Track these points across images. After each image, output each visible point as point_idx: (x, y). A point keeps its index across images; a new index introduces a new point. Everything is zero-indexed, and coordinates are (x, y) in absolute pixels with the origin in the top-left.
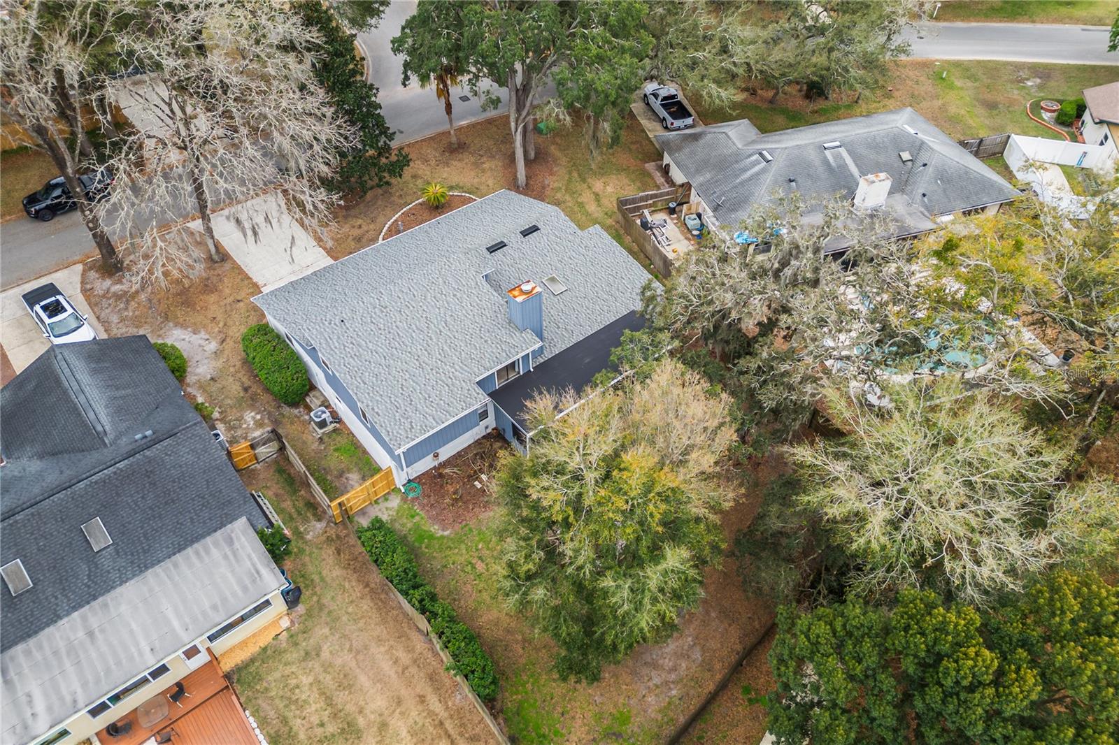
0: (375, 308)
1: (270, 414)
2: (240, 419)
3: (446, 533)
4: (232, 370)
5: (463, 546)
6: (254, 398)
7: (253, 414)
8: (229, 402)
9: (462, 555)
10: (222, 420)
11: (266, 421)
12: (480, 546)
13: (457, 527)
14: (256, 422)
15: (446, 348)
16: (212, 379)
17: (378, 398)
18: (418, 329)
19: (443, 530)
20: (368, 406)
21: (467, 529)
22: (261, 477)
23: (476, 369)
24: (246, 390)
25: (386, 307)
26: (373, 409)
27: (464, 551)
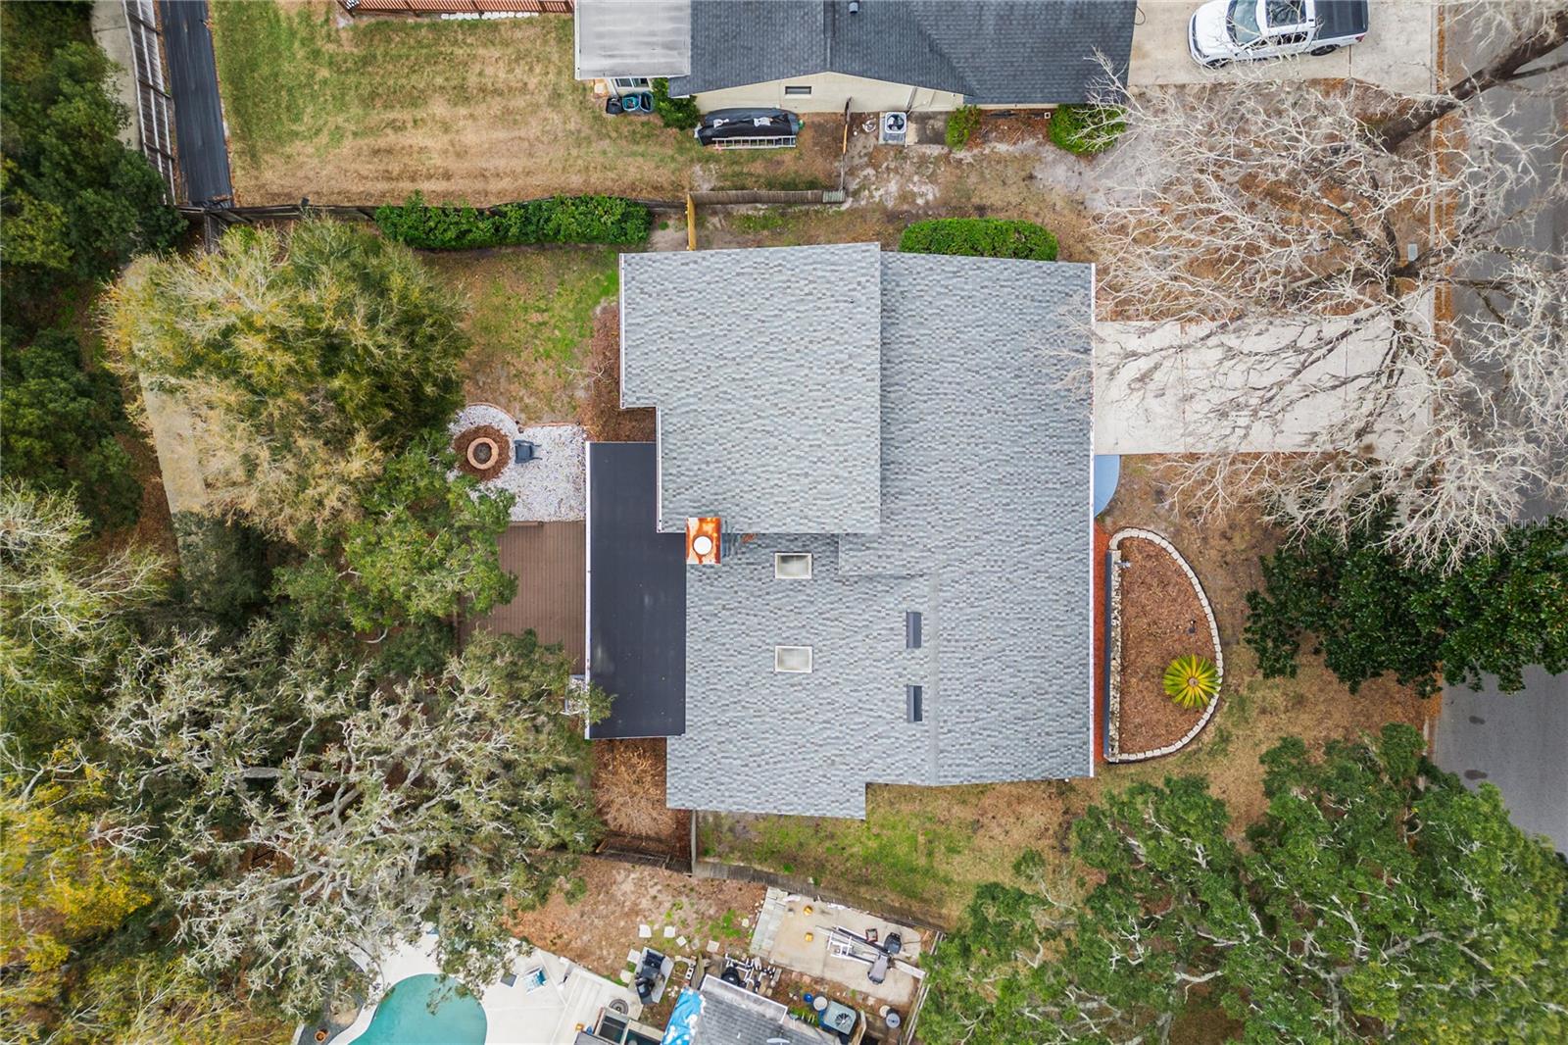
0: (850, 357)
1: (918, 217)
2: (932, 179)
3: (598, 310)
4: (1032, 208)
5: (570, 316)
6: (959, 211)
7: (930, 197)
8: (973, 179)
9: (562, 308)
10: (946, 158)
11: (906, 207)
12: (557, 332)
13: (596, 325)
14: (914, 195)
15: (730, 406)
16: (1031, 177)
17: (707, 278)
18: (782, 391)
19: (604, 310)
20: (704, 259)
21: (588, 333)
22: (819, 160)
23: (674, 420)
24: (981, 210)
25: (842, 372)
26: (696, 262)
27: (564, 313)
